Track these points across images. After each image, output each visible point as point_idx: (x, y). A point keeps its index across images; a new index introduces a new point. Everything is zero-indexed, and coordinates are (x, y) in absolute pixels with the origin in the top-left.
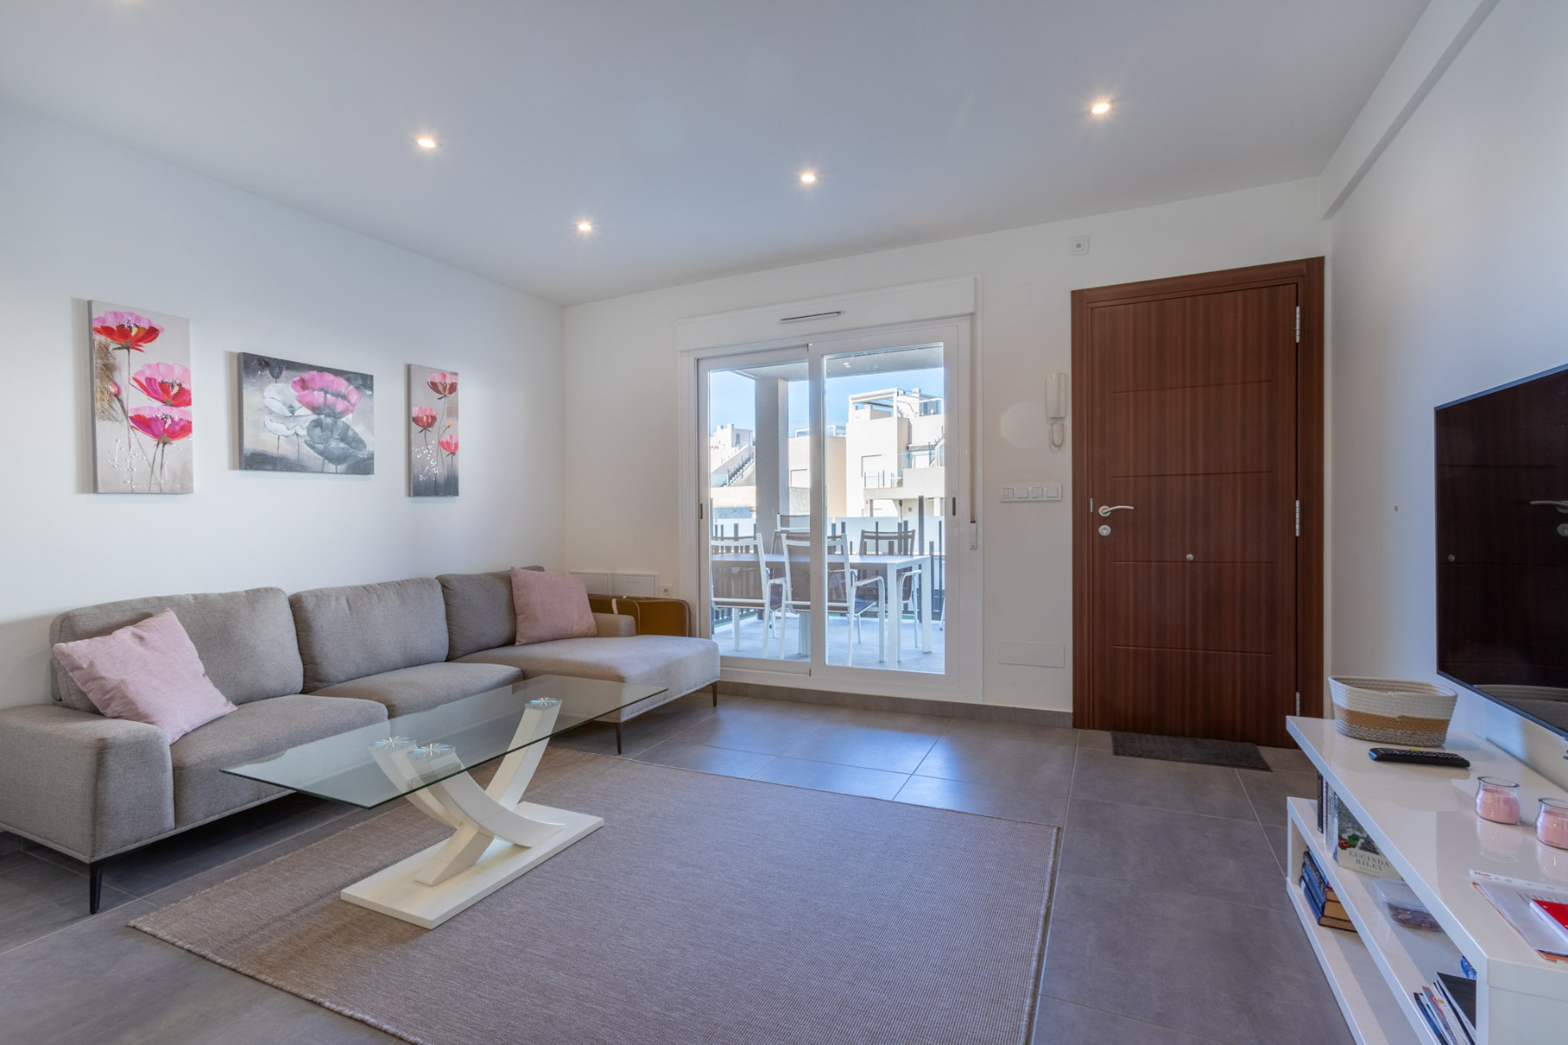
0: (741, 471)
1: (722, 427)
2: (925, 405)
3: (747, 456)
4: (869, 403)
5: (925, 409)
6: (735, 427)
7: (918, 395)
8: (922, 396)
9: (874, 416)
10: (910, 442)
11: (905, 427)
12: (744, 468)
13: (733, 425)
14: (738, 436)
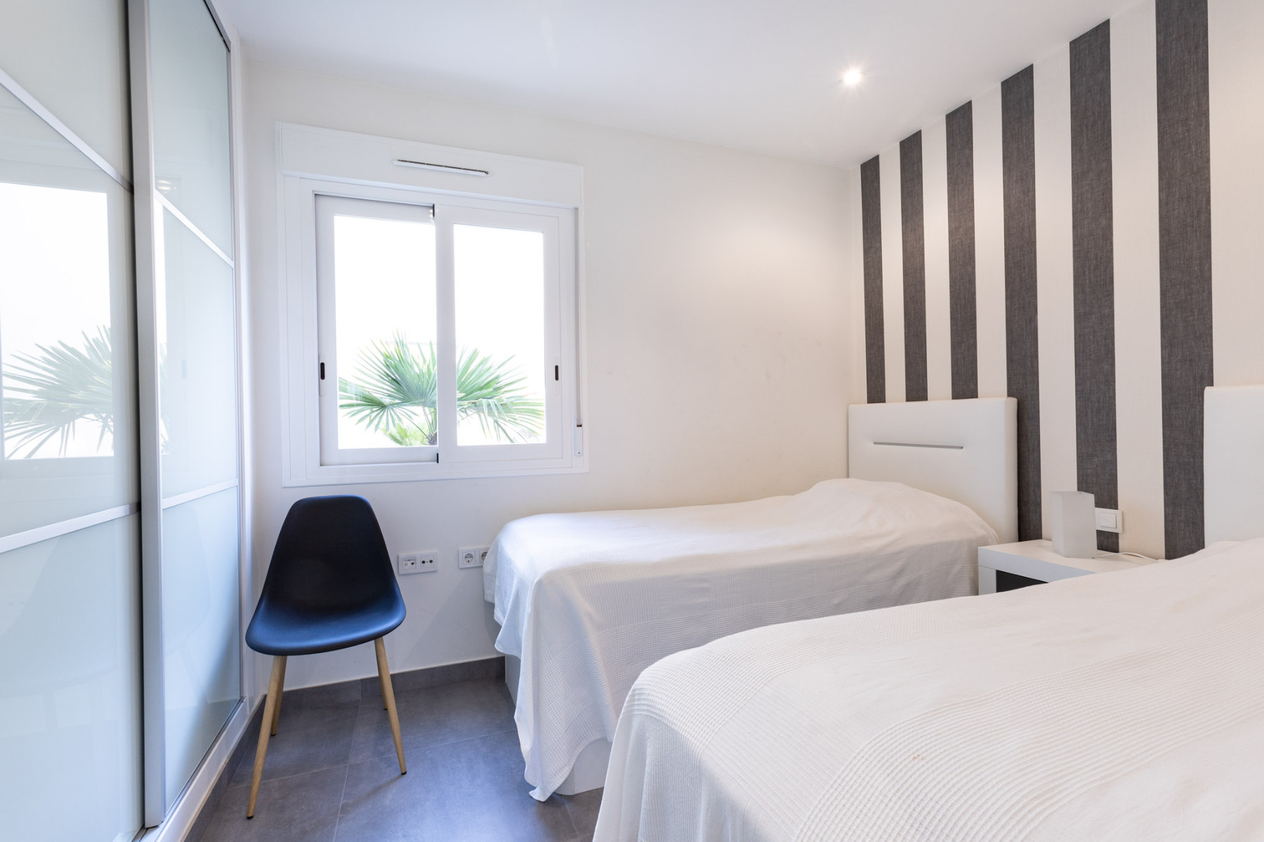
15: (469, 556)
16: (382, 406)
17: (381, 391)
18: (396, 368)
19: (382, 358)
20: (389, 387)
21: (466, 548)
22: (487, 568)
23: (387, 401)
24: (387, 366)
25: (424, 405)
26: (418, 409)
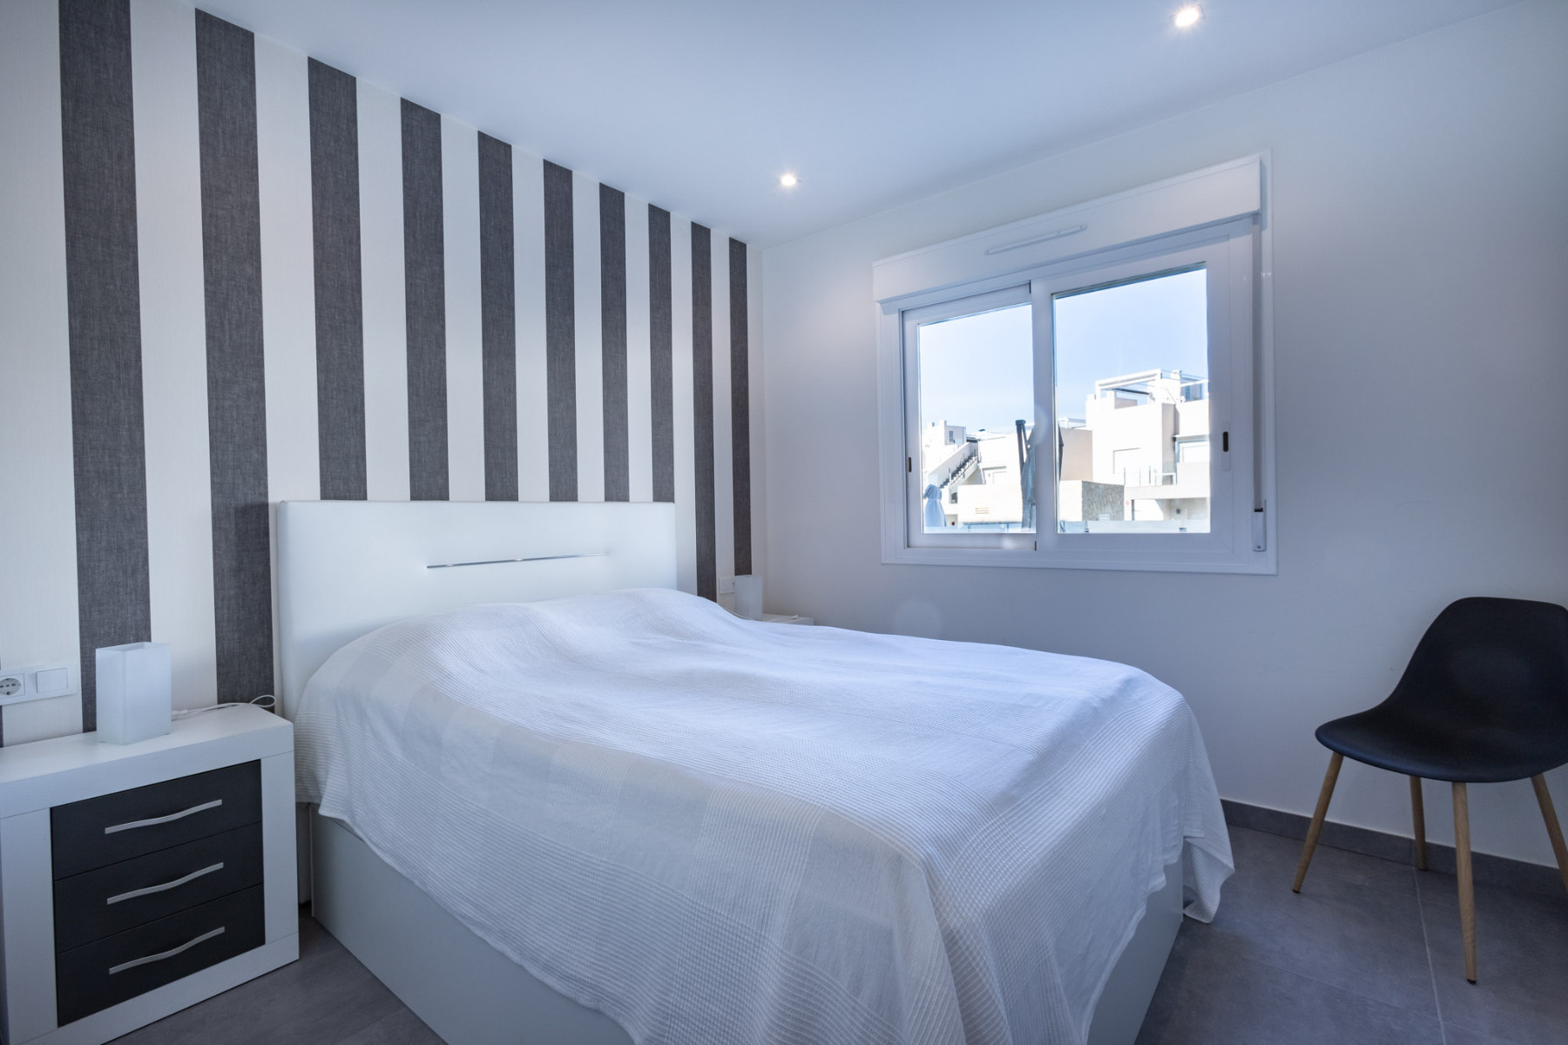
0: (962, 469)
1: (933, 424)
2: (1188, 388)
3: (968, 454)
4: (1113, 389)
5: (1189, 394)
6: (948, 424)
7: (1179, 378)
8: (1184, 379)
9: (1120, 404)
10: (1176, 431)
11: (1172, 416)
12: (966, 467)
13: (945, 422)
14: (951, 433)
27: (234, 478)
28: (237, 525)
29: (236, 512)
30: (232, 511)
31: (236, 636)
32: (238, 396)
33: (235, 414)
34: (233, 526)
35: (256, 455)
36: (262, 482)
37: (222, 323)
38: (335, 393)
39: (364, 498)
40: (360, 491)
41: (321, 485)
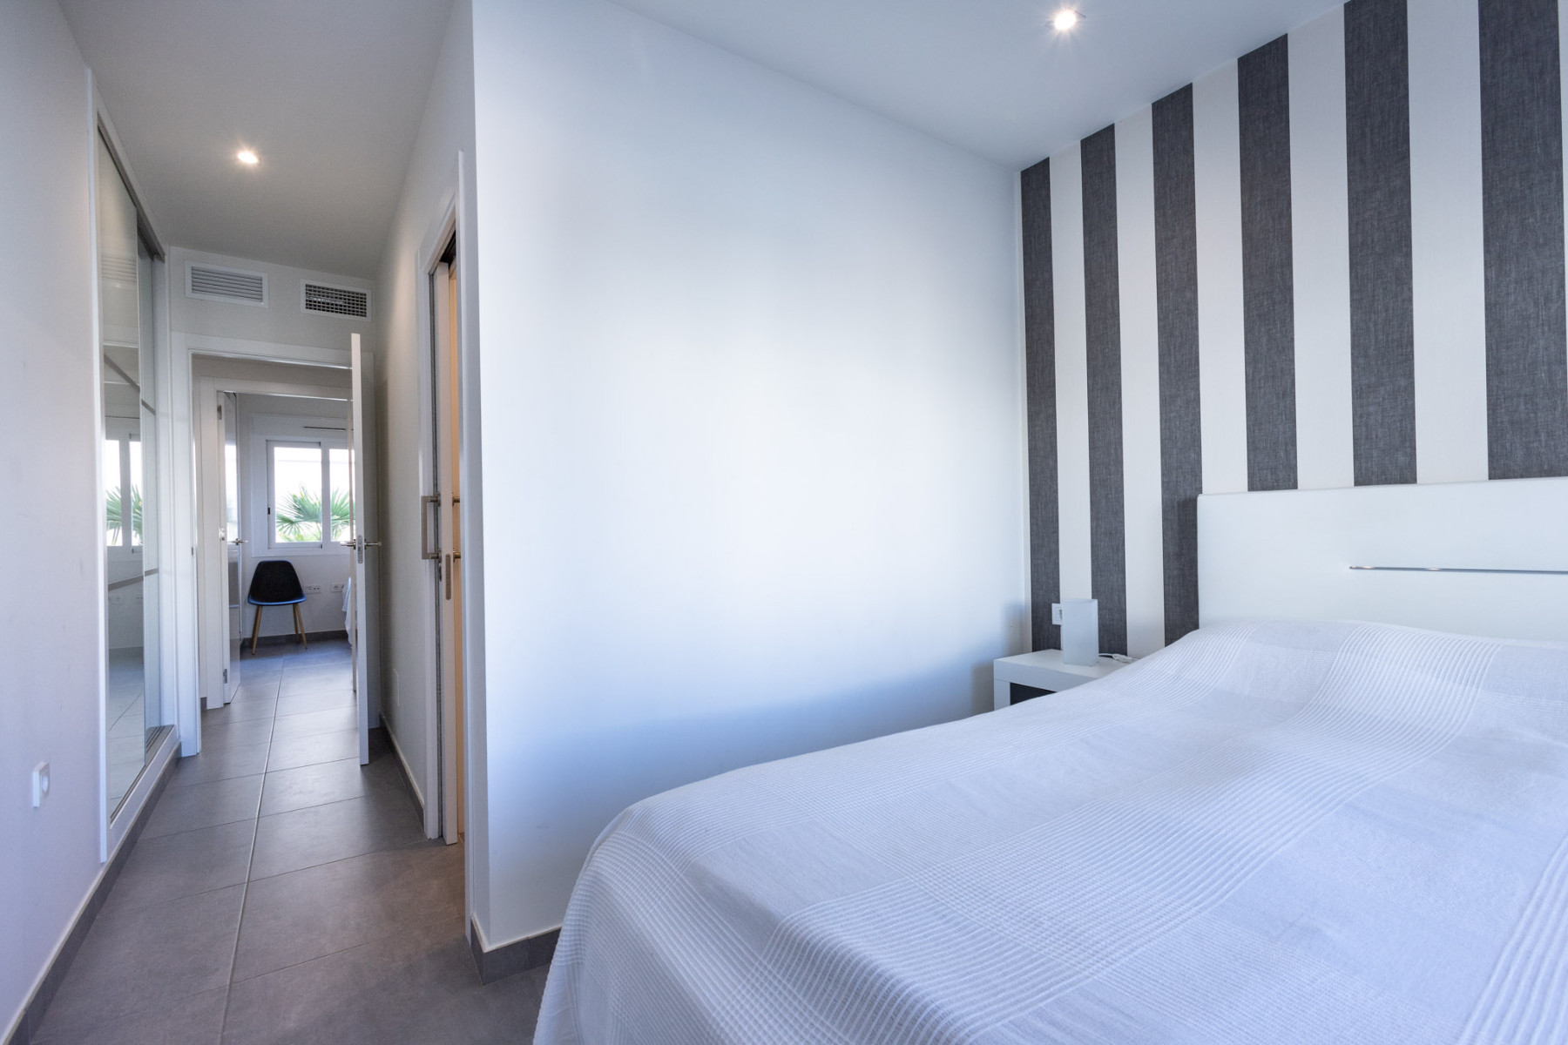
15: (336, 587)
16: (291, 522)
17: (291, 515)
18: (300, 504)
19: (291, 498)
20: (295, 512)
21: (336, 583)
22: (344, 591)
23: (294, 519)
24: (295, 502)
25: (317, 522)
26: (313, 524)
27: (1177, 477)
28: (1179, 516)
29: (1178, 506)
30: (1176, 505)
31: (1178, 610)
32: (1181, 407)
33: (1178, 423)
34: (1176, 518)
35: (1193, 455)
36: (1198, 478)
37: (1170, 349)
38: (1262, 381)
39: (1295, 486)
40: (1290, 480)
41: (1249, 477)
